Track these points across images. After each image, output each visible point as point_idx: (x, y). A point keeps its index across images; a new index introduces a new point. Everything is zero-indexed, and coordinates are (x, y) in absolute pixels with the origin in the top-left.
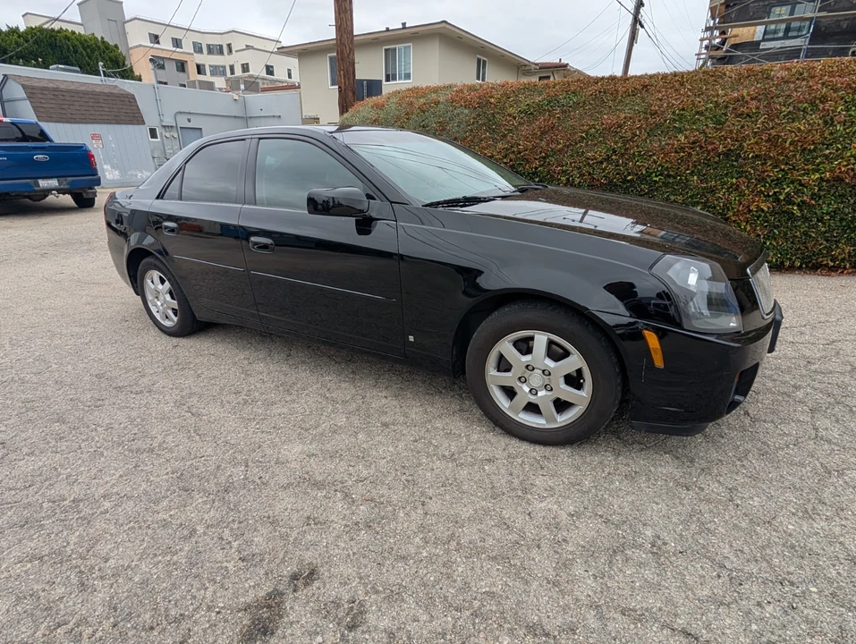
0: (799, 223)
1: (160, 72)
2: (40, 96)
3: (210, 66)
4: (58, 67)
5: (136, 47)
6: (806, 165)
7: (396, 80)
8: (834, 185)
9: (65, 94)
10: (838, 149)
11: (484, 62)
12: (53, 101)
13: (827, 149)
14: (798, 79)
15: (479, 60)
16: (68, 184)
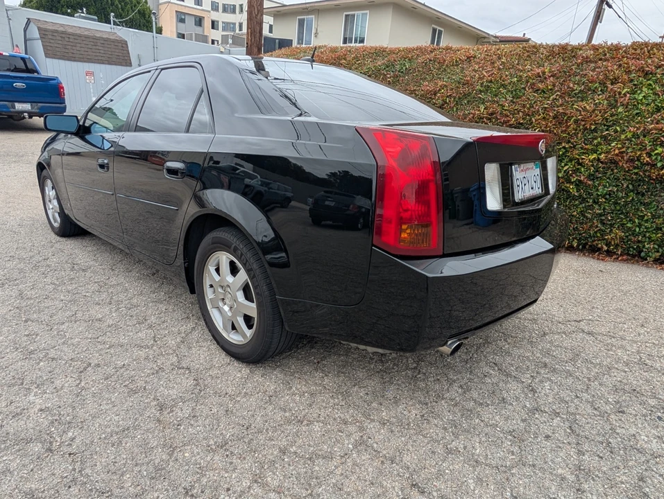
0: (577, 202)
1: (181, 25)
2: (50, 37)
3: (223, 22)
4: (80, 15)
5: (165, 3)
6: (586, 144)
7: (351, 42)
8: (609, 168)
9: (70, 36)
10: (616, 131)
11: (440, 32)
12: (60, 42)
13: (607, 130)
14: (601, 59)
15: (434, 30)
16: (38, 109)
